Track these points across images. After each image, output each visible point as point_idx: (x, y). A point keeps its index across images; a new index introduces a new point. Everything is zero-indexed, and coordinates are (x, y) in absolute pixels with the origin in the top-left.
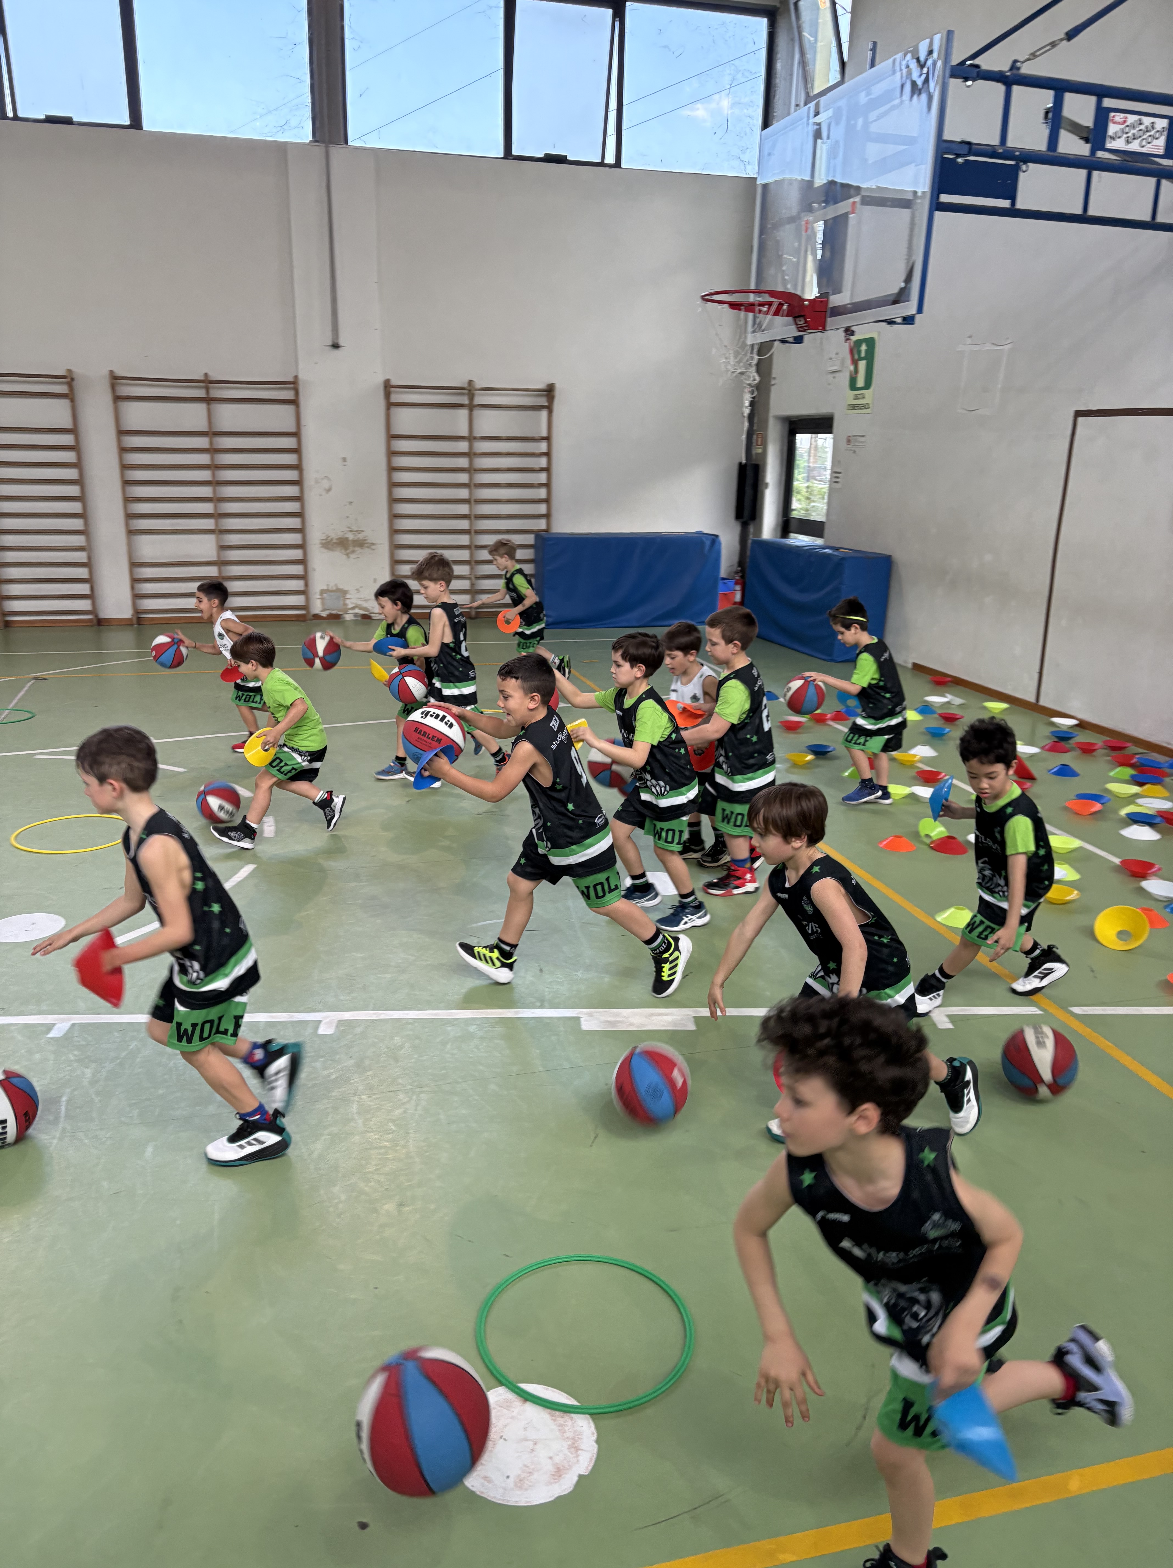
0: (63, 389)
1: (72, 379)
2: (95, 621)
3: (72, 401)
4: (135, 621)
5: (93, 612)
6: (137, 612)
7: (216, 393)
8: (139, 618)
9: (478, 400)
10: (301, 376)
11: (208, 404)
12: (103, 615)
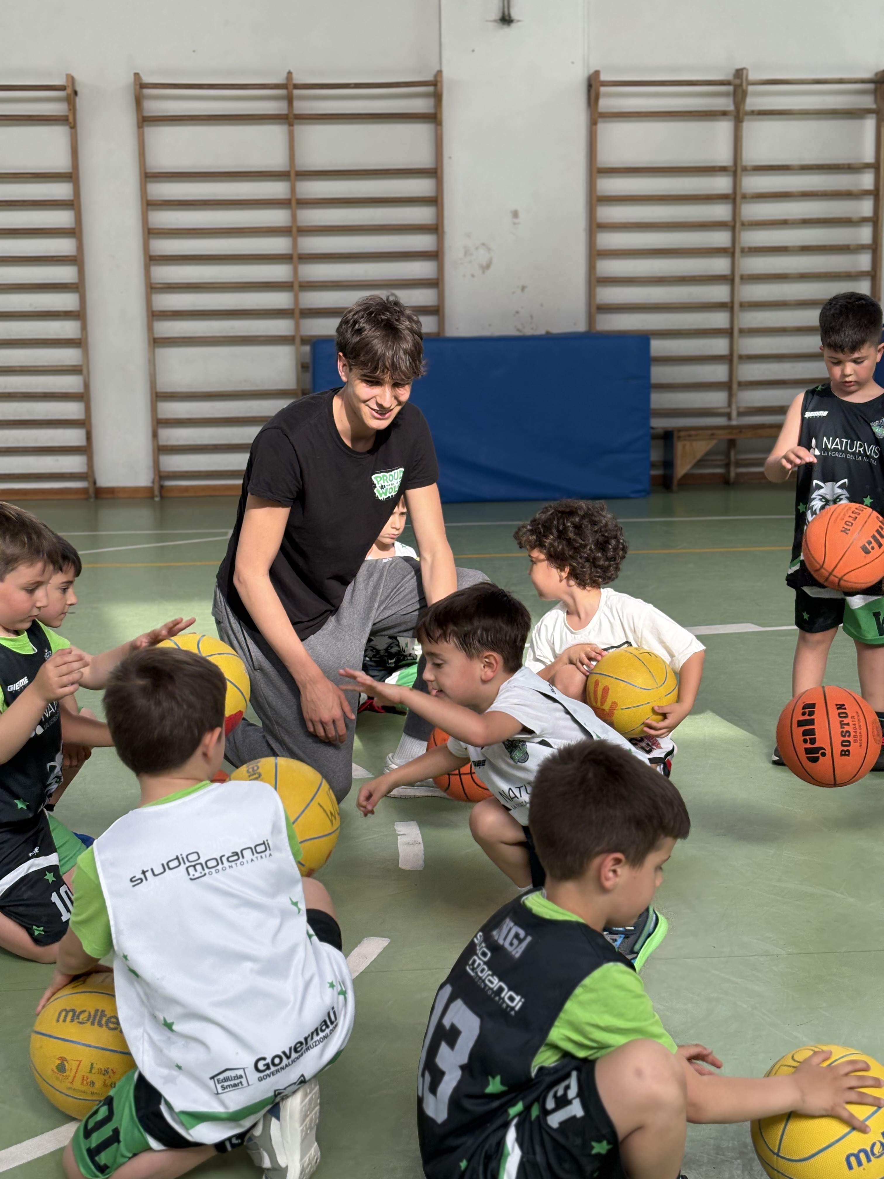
0: (57, 109)
1: (76, 93)
2: (91, 491)
3: (73, 127)
4: (156, 491)
5: (88, 475)
6: (161, 476)
7: (302, 107)
8: (162, 487)
9: (752, 103)
10: (447, 74)
11: (291, 125)
12: (105, 480)
